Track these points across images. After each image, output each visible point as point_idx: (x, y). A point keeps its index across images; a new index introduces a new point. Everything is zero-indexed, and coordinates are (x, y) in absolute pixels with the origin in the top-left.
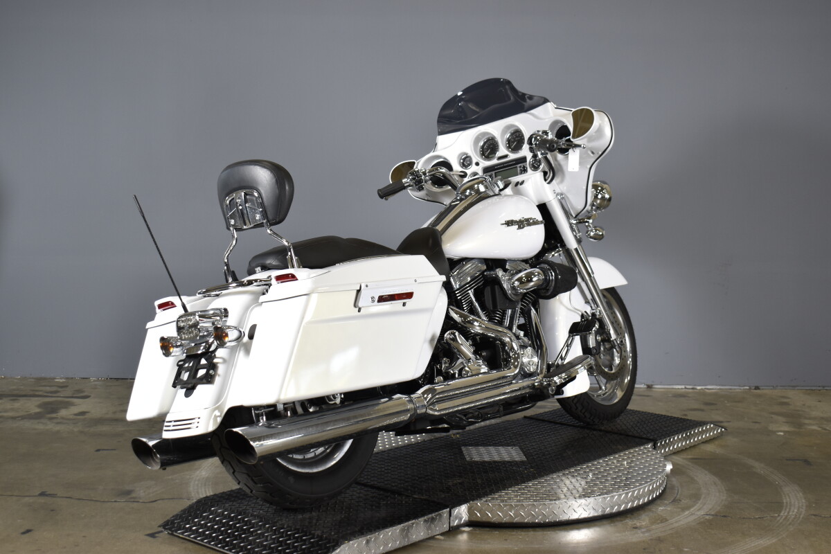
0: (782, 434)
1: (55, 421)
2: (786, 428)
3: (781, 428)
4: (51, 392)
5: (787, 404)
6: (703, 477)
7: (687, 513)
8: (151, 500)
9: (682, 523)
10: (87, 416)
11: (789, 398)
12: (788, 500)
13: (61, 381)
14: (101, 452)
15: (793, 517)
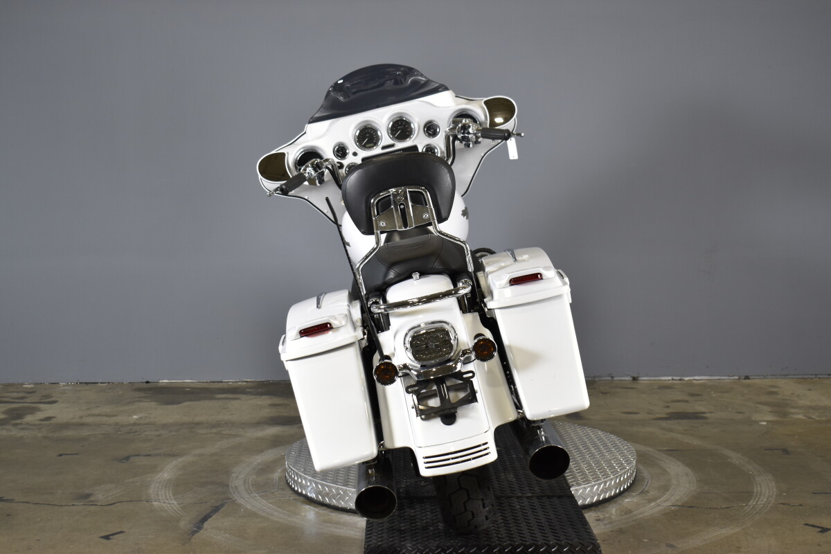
0: (765, 423)
1: (20, 427)
2: (771, 418)
3: (765, 418)
4: (19, 398)
5: (776, 393)
6: (675, 469)
7: (653, 504)
8: (109, 503)
9: (646, 514)
10: (53, 421)
11: (779, 387)
12: (759, 489)
13: (29, 386)
14: (63, 456)
15: (761, 506)
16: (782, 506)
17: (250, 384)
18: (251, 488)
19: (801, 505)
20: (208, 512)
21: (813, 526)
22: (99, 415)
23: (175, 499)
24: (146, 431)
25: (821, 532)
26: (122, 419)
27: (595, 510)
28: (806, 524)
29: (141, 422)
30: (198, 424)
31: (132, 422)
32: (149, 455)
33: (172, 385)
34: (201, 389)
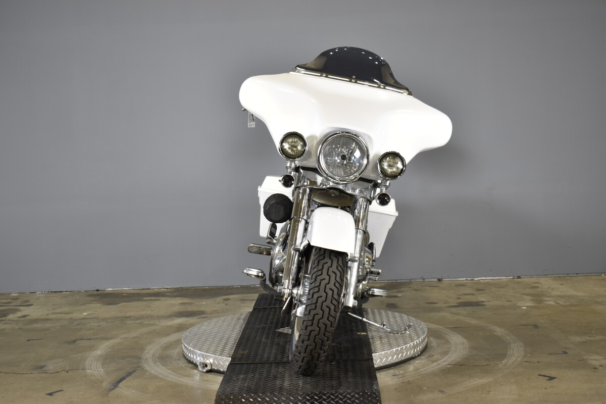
0: (525, 308)
1: (3, 322)
2: (530, 304)
3: (526, 304)
4: (6, 303)
5: (537, 287)
6: (457, 340)
7: (435, 364)
8: (57, 371)
9: (429, 371)
10: (27, 318)
11: (540, 283)
12: (512, 352)
13: (15, 295)
14: (31, 341)
15: (511, 363)
16: (525, 363)
17: (169, 290)
18: (157, 359)
19: (538, 362)
20: (123, 376)
21: (544, 376)
22: (60, 313)
23: (103, 368)
24: (90, 323)
25: (549, 380)
26: (75, 315)
27: (393, 369)
28: (540, 375)
29: (88, 317)
30: (127, 317)
31: (82, 317)
32: (90, 339)
33: (115, 292)
34: (134, 294)
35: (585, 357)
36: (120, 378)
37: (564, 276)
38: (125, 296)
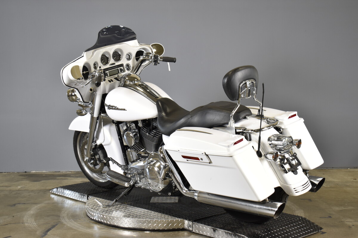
8: (5, 224)
17: (73, 173)
18: (70, 217)
20: (50, 227)
22: (3, 186)
23: (35, 222)
24: (24, 193)
25: (322, 234)
26: (13, 188)
29: (21, 189)
30: (48, 190)
31: (18, 189)
32: (25, 204)
33: (37, 173)
34: (50, 175)
35: (343, 220)
36: (47, 229)
37: (325, 168)
38: (44, 176)
